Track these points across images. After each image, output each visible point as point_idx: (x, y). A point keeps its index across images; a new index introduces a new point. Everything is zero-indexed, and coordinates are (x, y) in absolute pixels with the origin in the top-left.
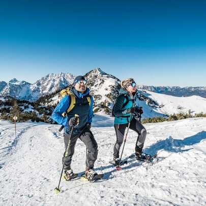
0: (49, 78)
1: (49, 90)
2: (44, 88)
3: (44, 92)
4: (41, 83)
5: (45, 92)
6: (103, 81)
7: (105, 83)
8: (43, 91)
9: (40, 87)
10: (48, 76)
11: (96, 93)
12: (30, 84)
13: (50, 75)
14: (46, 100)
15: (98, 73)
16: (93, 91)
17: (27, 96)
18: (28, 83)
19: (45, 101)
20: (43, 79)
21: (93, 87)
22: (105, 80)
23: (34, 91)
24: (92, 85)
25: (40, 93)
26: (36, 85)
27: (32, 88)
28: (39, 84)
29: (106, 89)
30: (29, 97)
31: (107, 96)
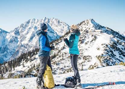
0: (30, 24)
1: (29, 41)
2: (24, 38)
3: (23, 43)
4: (20, 31)
5: (25, 42)
6: (96, 38)
7: (97, 40)
8: (21, 41)
9: (19, 37)
10: (28, 22)
11: (86, 54)
12: (7, 32)
13: (31, 21)
14: (29, 57)
15: (91, 26)
16: (83, 50)
17: (2, 47)
18: (4, 31)
19: (27, 59)
20: (22, 26)
21: (83, 45)
22: (98, 36)
23: (11, 41)
24: (82, 42)
25: (19, 43)
26: (13, 34)
27: (8, 37)
28: (17, 33)
29: (98, 49)
30: (5, 48)
31: (98, 57)
